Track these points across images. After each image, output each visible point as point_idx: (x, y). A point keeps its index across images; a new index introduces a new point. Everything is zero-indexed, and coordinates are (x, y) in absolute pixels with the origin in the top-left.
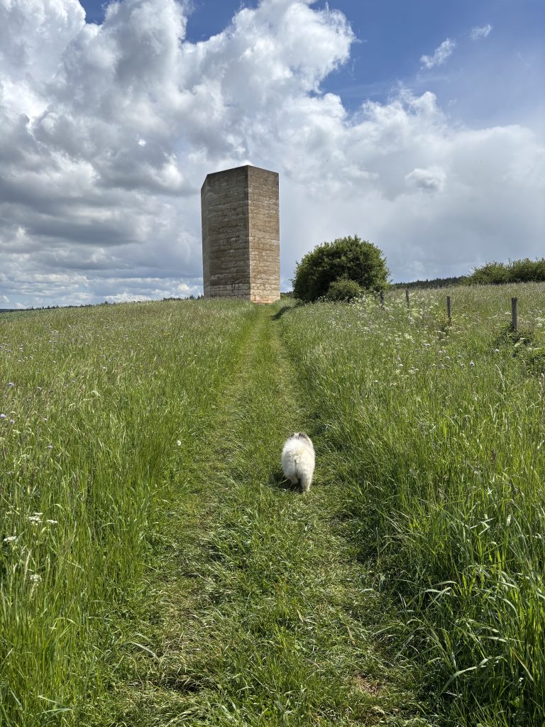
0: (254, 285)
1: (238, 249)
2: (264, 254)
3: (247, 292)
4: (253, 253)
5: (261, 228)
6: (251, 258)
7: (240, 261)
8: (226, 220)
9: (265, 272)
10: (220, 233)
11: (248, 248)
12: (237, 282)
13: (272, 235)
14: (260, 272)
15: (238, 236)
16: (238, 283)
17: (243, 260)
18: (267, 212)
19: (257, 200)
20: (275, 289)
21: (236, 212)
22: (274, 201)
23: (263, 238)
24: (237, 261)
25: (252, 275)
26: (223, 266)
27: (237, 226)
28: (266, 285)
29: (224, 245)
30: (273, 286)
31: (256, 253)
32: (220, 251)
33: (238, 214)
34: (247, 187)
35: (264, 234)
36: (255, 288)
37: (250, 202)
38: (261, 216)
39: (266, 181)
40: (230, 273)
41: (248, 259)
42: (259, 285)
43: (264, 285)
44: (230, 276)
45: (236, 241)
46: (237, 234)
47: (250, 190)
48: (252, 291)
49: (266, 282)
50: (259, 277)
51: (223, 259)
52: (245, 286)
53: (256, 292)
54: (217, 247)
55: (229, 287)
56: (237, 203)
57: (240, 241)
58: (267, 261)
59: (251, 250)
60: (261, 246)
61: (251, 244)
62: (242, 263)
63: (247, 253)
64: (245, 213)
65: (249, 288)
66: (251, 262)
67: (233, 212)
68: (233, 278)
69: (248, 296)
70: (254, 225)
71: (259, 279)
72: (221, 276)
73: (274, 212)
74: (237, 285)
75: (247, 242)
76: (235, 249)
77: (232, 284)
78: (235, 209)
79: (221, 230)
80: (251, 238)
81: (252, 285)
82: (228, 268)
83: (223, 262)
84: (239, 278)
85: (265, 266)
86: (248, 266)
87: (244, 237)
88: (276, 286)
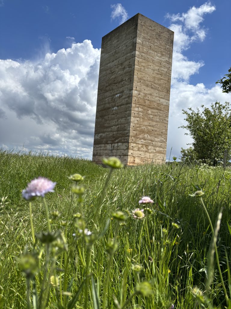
0: (134, 145)
1: (121, 105)
2: (150, 112)
3: (125, 152)
4: (136, 109)
5: (150, 84)
6: (132, 115)
7: (122, 118)
8: (113, 77)
9: (149, 132)
10: (107, 91)
11: (131, 103)
12: (117, 141)
13: (161, 93)
14: (143, 132)
15: (122, 92)
16: (118, 143)
17: (125, 117)
18: (157, 68)
19: (147, 53)
20: (160, 152)
21: (123, 67)
22: (167, 59)
23: (151, 95)
24: (118, 119)
25: (132, 133)
26: (106, 125)
27: (122, 80)
28: (150, 147)
29: (109, 103)
30: (157, 149)
31: (140, 109)
32: (105, 109)
33: (124, 68)
34: (136, 37)
35: (153, 90)
36: (136, 149)
37: (137, 53)
38: (150, 71)
39: (159, 36)
40: (111, 131)
41: (130, 115)
42: (140, 146)
43: (147, 146)
44: (111, 134)
45: (120, 97)
46: (121, 89)
47: (139, 40)
48: (130, 152)
49: (149, 143)
50: (141, 136)
51: (106, 117)
52: (123, 146)
53: (136, 153)
54: (103, 106)
55: (109, 147)
56: (125, 57)
57: (124, 97)
58: (152, 120)
59: (133, 105)
60: (147, 102)
61: (134, 99)
62: (123, 120)
63: (129, 109)
64: (131, 66)
65: (128, 148)
66: (132, 119)
67: (120, 67)
68: (114, 137)
69: (125, 157)
70: (140, 79)
71: (141, 139)
72: (103, 135)
73: (166, 70)
74: (116, 145)
75: (130, 96)
76: (118, 107)
77: (112, 144)
78: (122, 64)
79: (107, 88)
80: (135, 93)
81: (132, 145)
82: (110, 127)
83: (106, 120)
84: (119, 137)
85: (150, 126)
86: (129, 123)
87: (128, 92)
88: (161, 149)
